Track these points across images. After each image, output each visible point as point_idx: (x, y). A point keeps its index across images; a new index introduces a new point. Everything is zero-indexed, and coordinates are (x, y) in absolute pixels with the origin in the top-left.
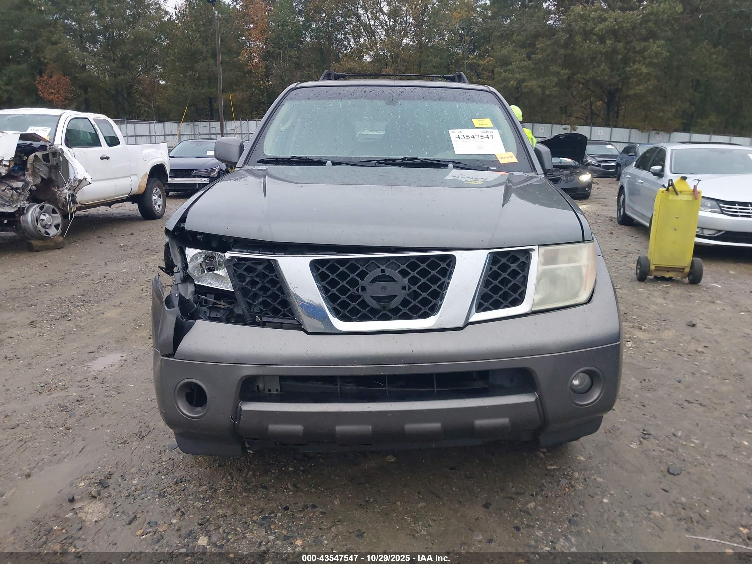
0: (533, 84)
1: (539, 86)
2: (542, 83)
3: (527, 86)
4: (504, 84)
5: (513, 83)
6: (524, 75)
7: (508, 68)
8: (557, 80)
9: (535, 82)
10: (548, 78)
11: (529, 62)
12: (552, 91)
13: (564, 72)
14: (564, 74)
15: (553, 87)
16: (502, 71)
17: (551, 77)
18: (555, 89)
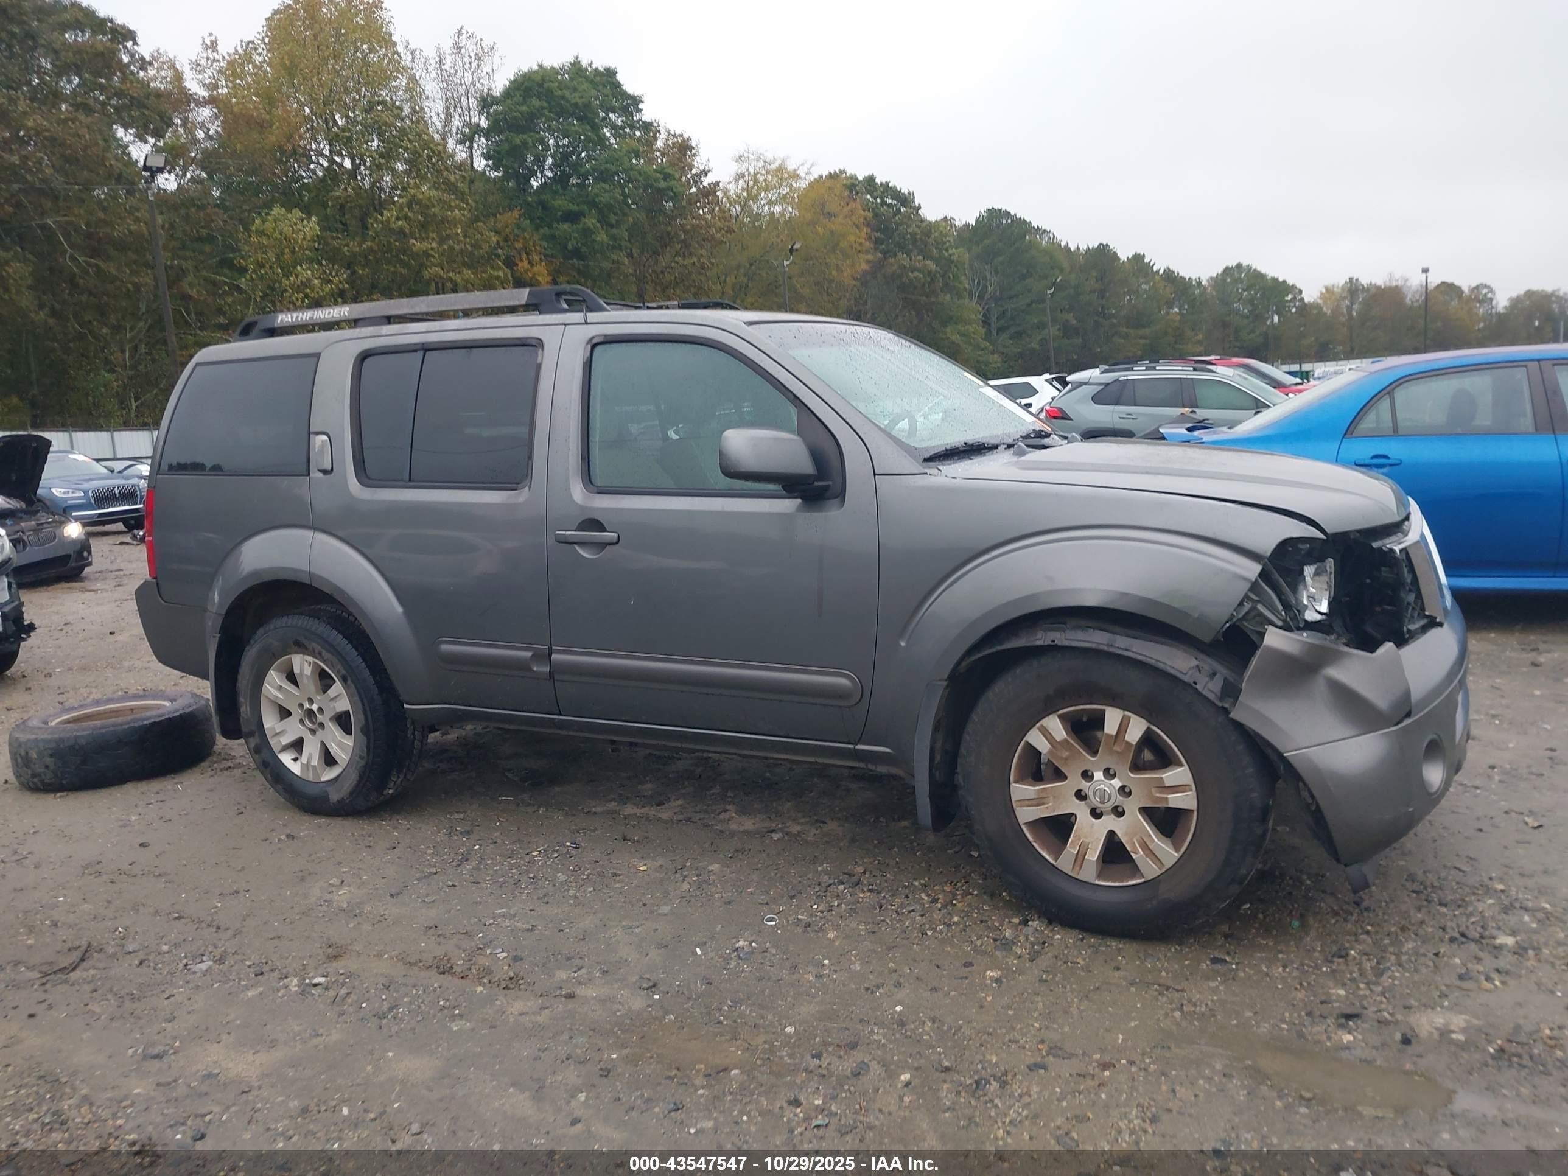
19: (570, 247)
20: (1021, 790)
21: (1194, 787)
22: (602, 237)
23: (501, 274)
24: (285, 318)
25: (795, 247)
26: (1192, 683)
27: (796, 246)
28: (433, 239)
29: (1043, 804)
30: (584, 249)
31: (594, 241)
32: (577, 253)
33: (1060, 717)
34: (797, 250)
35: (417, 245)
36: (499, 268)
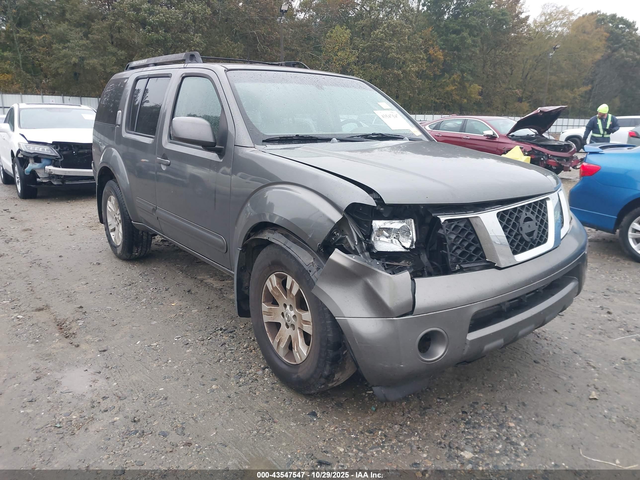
0: (94, 61)
1: (101, 65)
2: (102, 62)
3: (89, 64)
4: (65, 60)
5: (74, 60)
6: (85, 54)
7: (66, 45)
8: (115, 59)
9: (95, 60)
10: (107, 58)
11: (88, 41)
12: (113, 69)
13: (121, 52)
14: (122, 55)
15: (113, 65)
16: (60, 48)
17: (110, 57)
18: (115, 67)
19: (454, 45)
20: (265, 307)
21: (311, 323)
22: (469, 41)
23: (422, 56)
24: (135, 63)
25: (556, 47)
26: (308, 270)
27: (558, 46)
28: (395, 41)
29: (271, 315)
30: (460, 46)
31: (465, 42)
32: (457, 48)
33: (276, 275)
34: (558, 48)
35: (387, 44)
36: (421, 53)
